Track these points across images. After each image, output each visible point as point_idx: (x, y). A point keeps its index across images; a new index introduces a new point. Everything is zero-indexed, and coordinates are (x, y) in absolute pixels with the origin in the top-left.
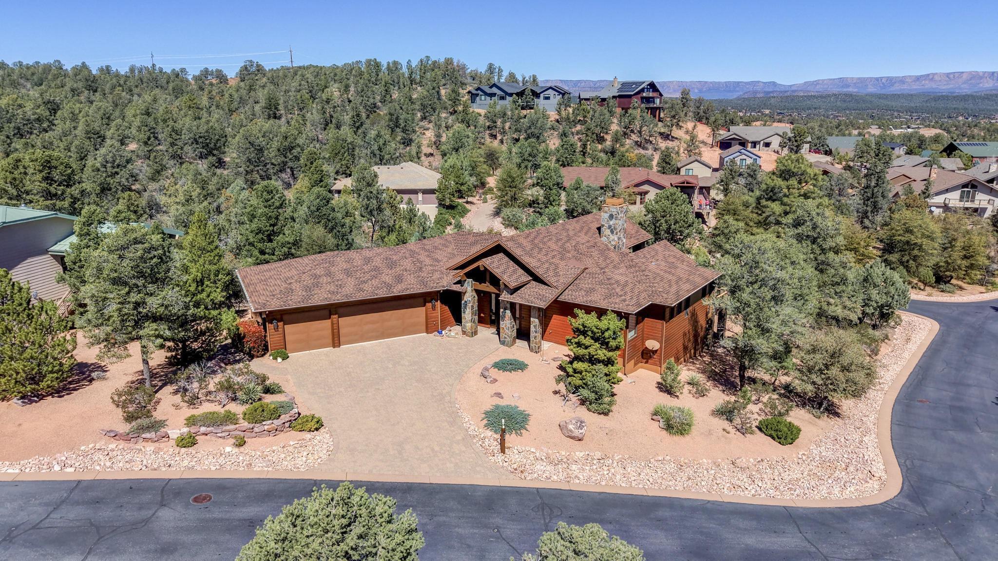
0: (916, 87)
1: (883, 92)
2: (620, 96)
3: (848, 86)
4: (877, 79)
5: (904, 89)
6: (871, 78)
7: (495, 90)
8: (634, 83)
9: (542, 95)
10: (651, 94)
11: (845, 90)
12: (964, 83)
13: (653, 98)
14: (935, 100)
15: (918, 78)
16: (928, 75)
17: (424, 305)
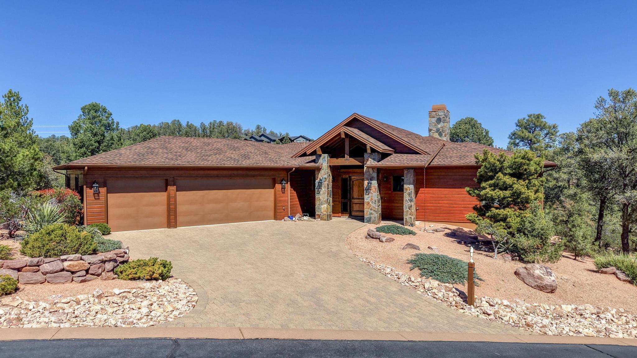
7: (263, 138)
17: (273, 187)
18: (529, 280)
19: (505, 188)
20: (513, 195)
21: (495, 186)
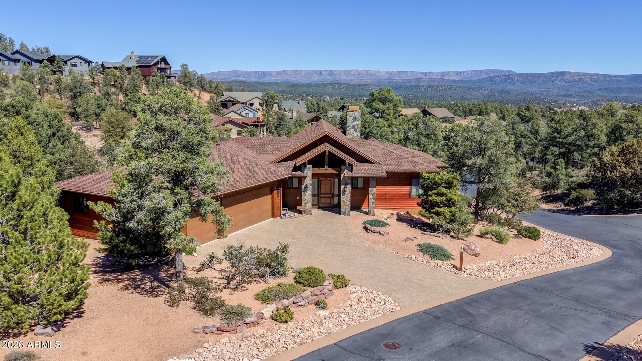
0: (278, 79)
1: (261, 81)
2: (140, 67)
3: (239, 76)
4: (256, 72)
5: (272, 80)
6: (252, 72)
7: (17, 56)
8: (151, 57)
9: (69, 63)
10: (164, 66)
11: (238, 79)
12: (304, 77)
13: (165, 69)
14: (292, 87)
15: (279, 73)
16: (284, 71)
18: (469, 252)
19: (442, 195)
20: (447, 200)
21: (437, 194)
